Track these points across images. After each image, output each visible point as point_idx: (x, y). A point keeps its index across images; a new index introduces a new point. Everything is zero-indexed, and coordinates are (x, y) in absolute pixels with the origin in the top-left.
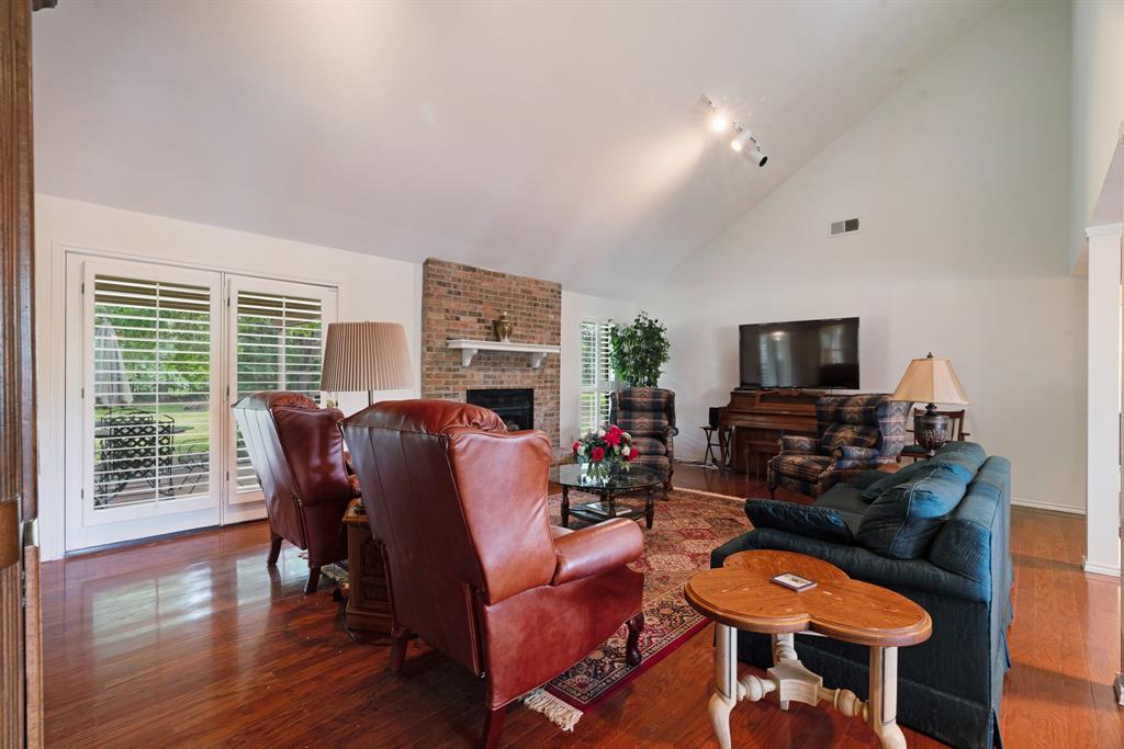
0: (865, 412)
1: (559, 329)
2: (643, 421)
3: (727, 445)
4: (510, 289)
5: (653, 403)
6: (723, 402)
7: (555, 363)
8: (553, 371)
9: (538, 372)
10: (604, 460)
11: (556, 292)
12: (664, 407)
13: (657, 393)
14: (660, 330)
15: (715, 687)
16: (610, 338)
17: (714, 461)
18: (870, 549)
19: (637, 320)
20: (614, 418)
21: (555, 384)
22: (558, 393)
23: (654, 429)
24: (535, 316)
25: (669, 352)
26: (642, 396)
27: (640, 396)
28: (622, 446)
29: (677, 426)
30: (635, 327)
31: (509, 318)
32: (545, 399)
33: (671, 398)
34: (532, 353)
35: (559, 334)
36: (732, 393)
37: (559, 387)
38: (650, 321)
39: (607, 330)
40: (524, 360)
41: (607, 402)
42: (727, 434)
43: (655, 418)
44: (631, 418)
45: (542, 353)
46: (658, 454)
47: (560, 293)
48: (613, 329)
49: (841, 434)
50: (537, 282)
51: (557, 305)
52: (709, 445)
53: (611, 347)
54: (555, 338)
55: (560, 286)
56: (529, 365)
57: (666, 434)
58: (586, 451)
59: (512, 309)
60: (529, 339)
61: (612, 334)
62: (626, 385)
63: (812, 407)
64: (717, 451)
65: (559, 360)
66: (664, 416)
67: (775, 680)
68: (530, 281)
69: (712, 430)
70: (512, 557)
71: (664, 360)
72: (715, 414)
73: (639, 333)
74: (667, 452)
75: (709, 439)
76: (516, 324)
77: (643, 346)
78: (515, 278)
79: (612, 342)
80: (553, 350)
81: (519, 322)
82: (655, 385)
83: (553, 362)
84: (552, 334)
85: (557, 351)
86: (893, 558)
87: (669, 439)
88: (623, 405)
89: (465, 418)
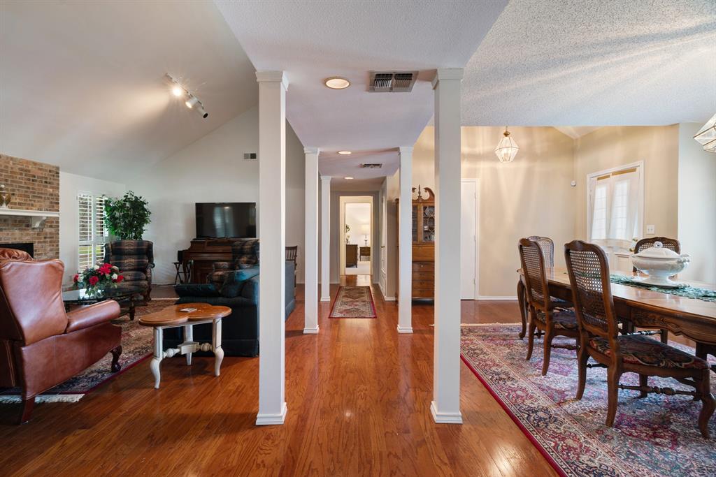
0: (252, 248)
1: (58, 199)
2: (130, 261)
3: (189, 272)
4: (6, 167)
5: (137, 249)
6: (186, 246)
7: (55, 224)
8: (53, 230)
9: (37, 231)
10: (98, 283)
11: (55, 173)
12: (146, 252)
13: (142, 243)
14: (144, 203)
15: (152, 355)
16: (104, 207)
17: (181, 282)
18: (223, 296)
19: (126, 196)
20: (107, 260)
21: (54, 239)
22: (58, 245)
23: (138, 265)
24: (33, 189)
25: (151, 217)
26: (129, 244)
27: (128, 246)
28: (112, 274)
29: (154, 262)
30: (124, 201)
31: (7, 190)
32: (45, 250)
33: (150, 246)
34: (31, 217)
35: (58, 203)
36: (191, 242)
37: (58, 241)
38: (136, 197)
39: (102, 201)
40: (25, 222)
41: (103, 251)
42: (189, 266)
43: (139, 259)
44: (121, 259)
45: (42, 217)
46: (141, 280)
47: (58, 173)
48: (106, 201)
49: (242, 259)
50: (35, 164)
51: (55, 182)
52: (178, 273)
53: (105, 214)
54: (54, 204)
55: (58, 168)
56: (28, 226)
57: (146, 268)
58: (84, 279)
59: (9, 183)
60: (30, 206)
61: (105, 205)
62: (117, 238)
63: (230, 248)
64: (182, 275)
65: (58, 222)
66: (145, 257)
67: (180, 348)
68: (28, 162)
69: (180, 263)
70: (41, 320)
71: (147, 222)
72: (181, 255)
73: (128, 204)
74: (147, 278)
75: (178, 269)
76: (13, 194)
77: (131, 213)
78: (12, 159)
79: (106, 210)
80: (53, 215)
81: (17, 192)
82: (140, 238)
83: (54, 223)
84: (51, 203)
85: (57, 216)
86: (231, 297)
87: (148, 270)
88: (114, 252)
89: (6, 255)
